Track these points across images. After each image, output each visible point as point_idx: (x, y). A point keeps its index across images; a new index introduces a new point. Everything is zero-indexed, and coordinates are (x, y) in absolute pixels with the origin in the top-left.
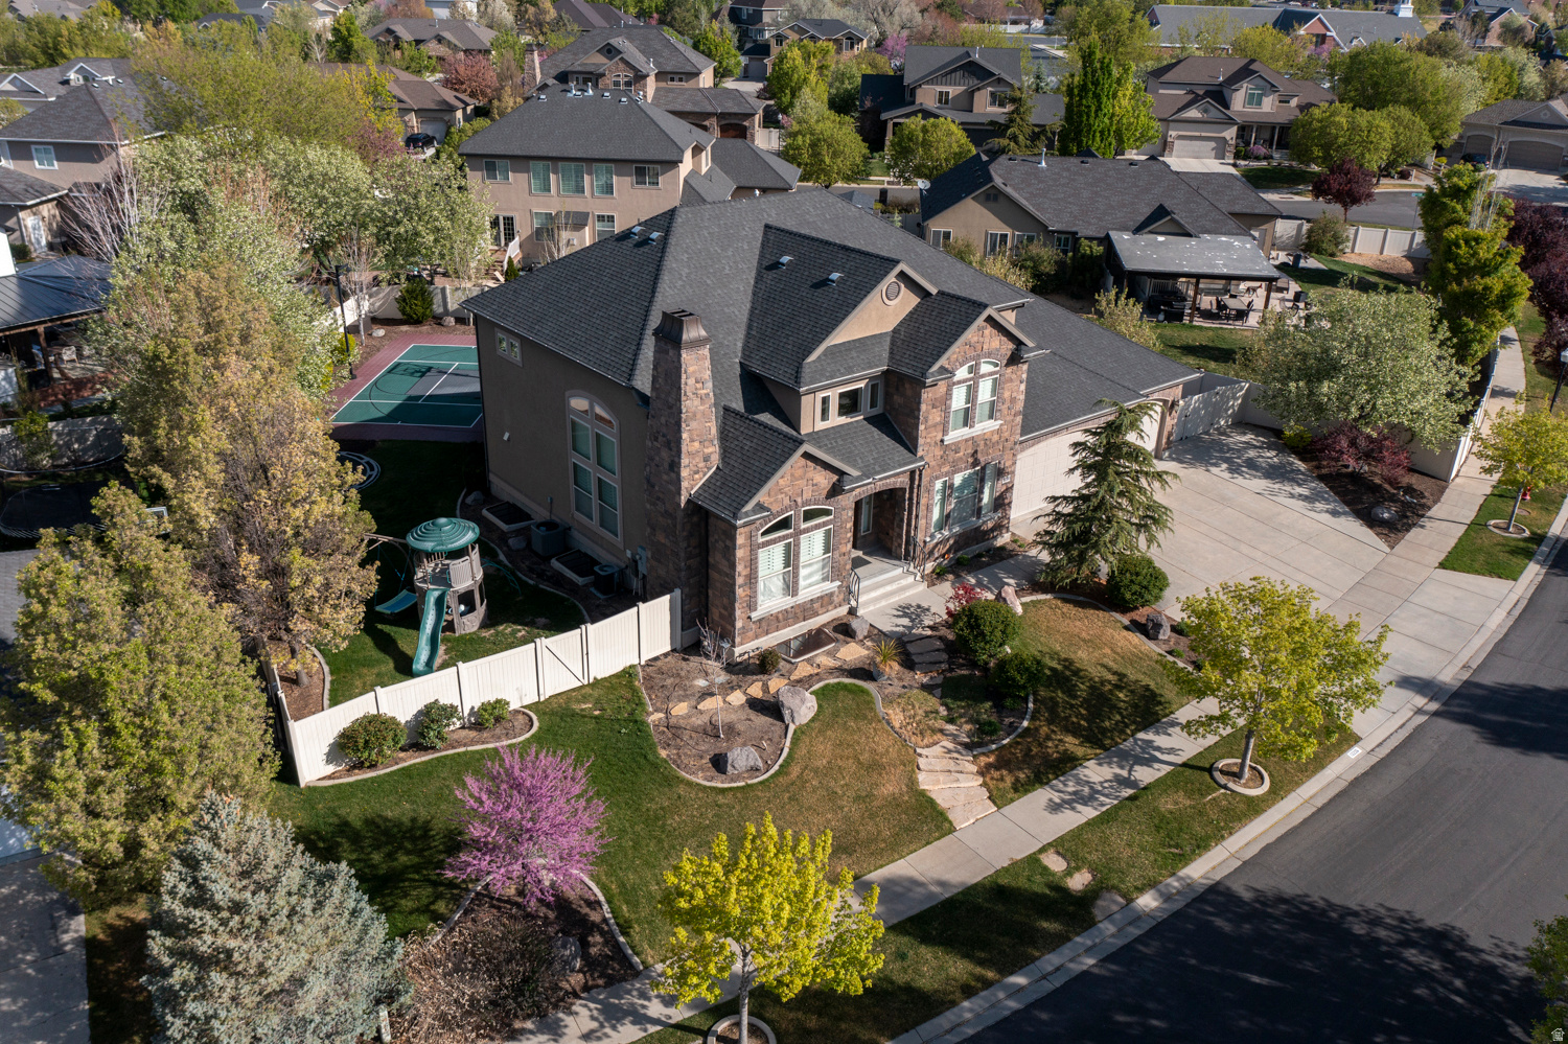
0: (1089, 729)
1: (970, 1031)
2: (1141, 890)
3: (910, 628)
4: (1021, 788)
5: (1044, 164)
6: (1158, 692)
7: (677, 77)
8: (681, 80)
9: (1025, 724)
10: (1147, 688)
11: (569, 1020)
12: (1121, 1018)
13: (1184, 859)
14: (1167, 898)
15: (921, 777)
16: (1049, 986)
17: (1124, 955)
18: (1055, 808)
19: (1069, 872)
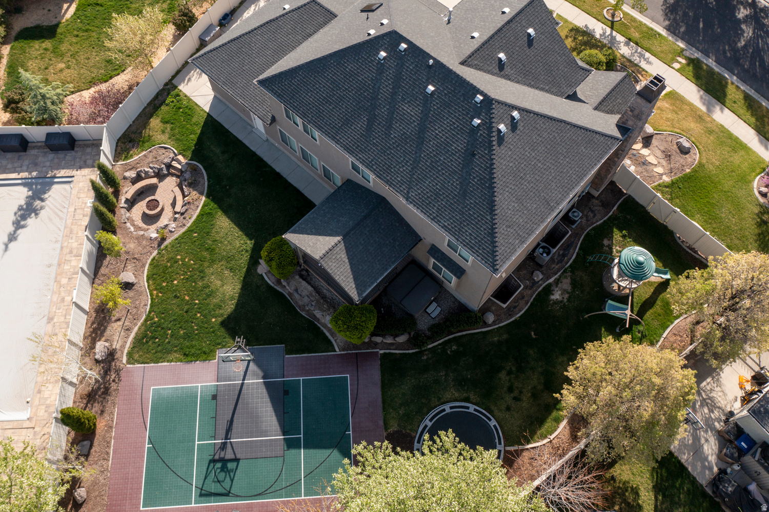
1: (749, 87)
2: (679, 47)
10: (571, 31)
13: (659, 35)
14: (676, 40)
16: (724, 69)
19: (680, 63)
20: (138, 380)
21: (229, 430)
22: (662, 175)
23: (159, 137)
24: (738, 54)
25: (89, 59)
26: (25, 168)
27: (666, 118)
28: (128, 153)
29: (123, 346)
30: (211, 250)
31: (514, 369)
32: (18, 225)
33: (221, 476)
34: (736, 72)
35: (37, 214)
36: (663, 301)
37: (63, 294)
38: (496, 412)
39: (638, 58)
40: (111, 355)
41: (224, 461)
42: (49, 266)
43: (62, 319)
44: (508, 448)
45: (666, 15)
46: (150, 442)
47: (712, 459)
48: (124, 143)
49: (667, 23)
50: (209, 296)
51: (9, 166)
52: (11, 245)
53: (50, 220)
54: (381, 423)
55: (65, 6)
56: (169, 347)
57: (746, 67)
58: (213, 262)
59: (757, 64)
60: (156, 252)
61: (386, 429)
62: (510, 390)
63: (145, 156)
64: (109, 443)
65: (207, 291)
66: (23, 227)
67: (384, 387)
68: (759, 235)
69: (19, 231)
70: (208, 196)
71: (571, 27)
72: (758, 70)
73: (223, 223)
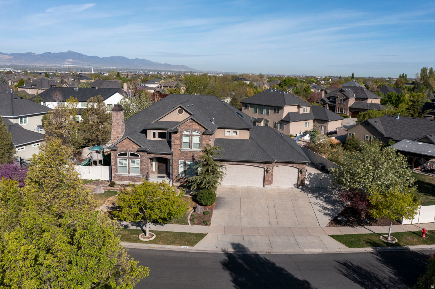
5: (399, 118)
7: (361, 99)
8: (362, 100)
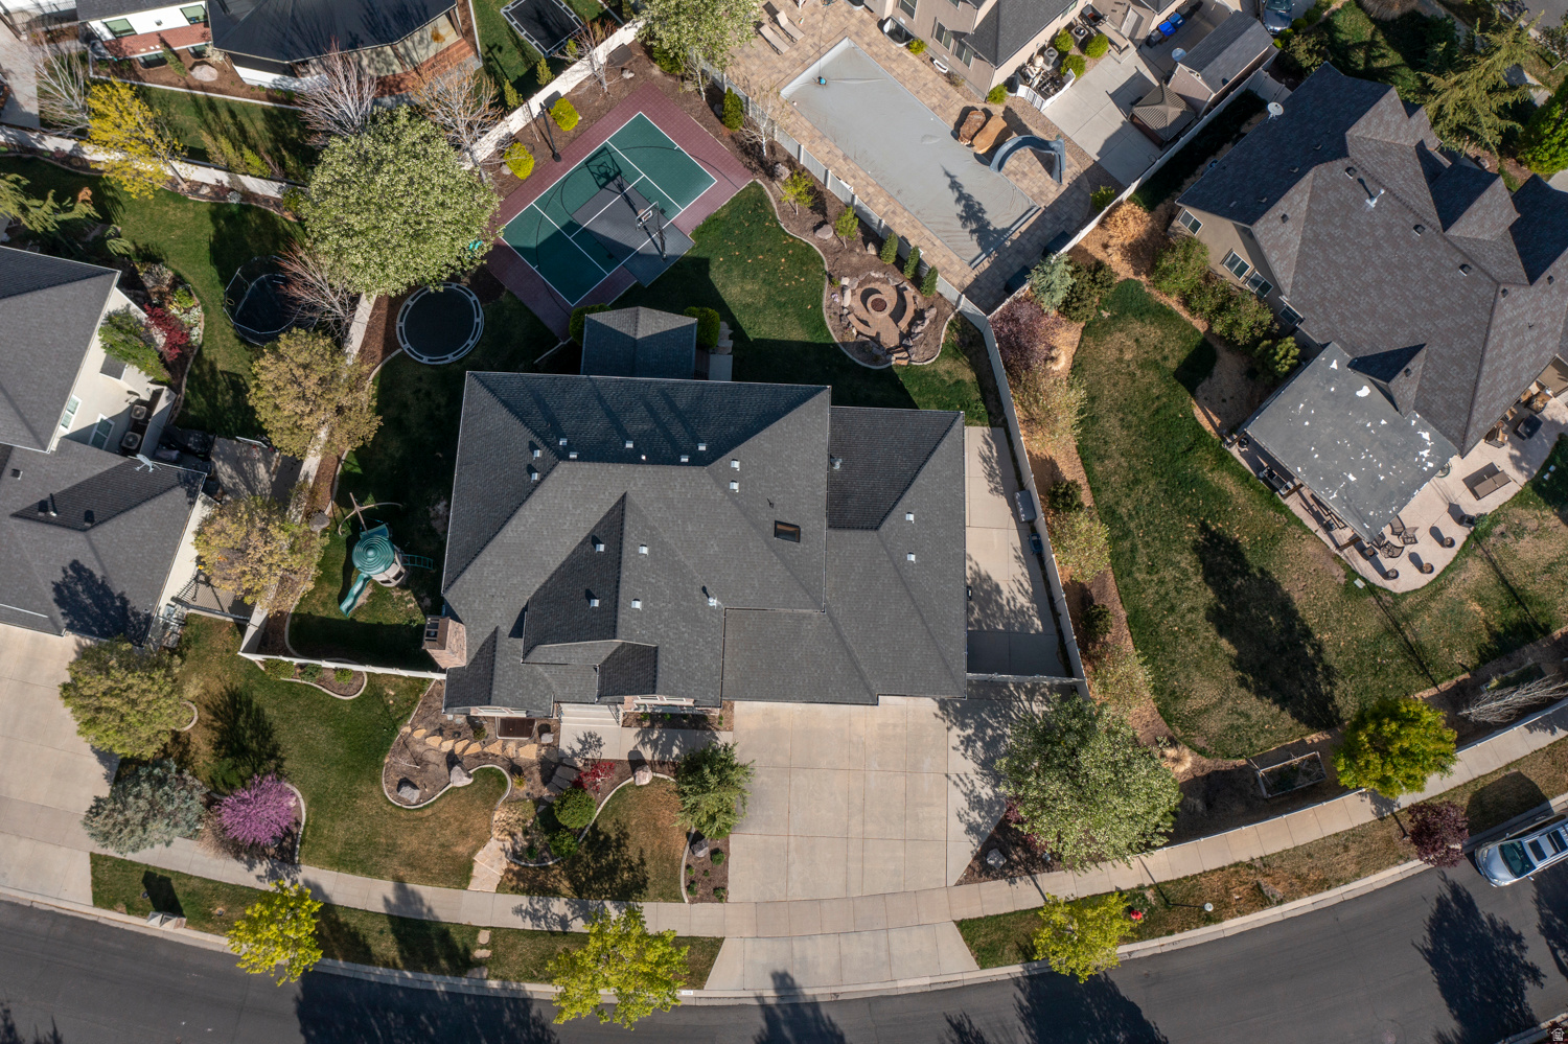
0: (583, 884)
1: (373, 979)
2: (496, 977)
3: (574, 754)
4: (515, 890)
6: (648, 885)
9: (550, 863)
10: (645, 880)
11: (258, 866)
12: (423, 1018)
13: (533, 979)
14: (504, 989)
15: (480, 852)
16: (418, 985)
17: (455, 996)
18: (518, 911)
19: (483, 947)
20: (733, 178)
21: (627, 198)
22: (413, 731)
23: (945, 366)
24: (412, 1032)
25: (1115, 385)
26: (1024, 241)
27: (449, 824)
28: (957, 331)
29: (771, 188)
30: (781, 306)
31: (437, 413)
32: (963, 197)
33: (603, 170)
34: (401, 994)
35: (961, 217)
36: (337, 581)
37: (859, 180)
38: (429, 370)
39: (537, 907)
40: (771, 174)
41: (610, 179)
42: (899, 192)
43: (837, 165)
44: (399, 350)
45: (543, 1028)
46: (678, 150)
47: (219, 464)
48: (974, 337)
49: (534, 1013)
50: (744, 271)
51: (1039, 233)
52: (948, 180)
53: (947, 224)
54: (516, 293)
55: (1217, 421)
56: (736, 214)
57: (392, 1015)
58: (769, 297)
59: (379, 1034)
60: (827, 269)
61: (509, 292)
62: (428, 394)
63: (939, 339)
64: (707, 128)
65: (751, 274)
66: (958, 200)
67: (537, 320)
68: (270, 736)
69: (957, 194)
70: (835, 345)
71: (651, 891)
72: (373, 1021)
73: (796, 334)
